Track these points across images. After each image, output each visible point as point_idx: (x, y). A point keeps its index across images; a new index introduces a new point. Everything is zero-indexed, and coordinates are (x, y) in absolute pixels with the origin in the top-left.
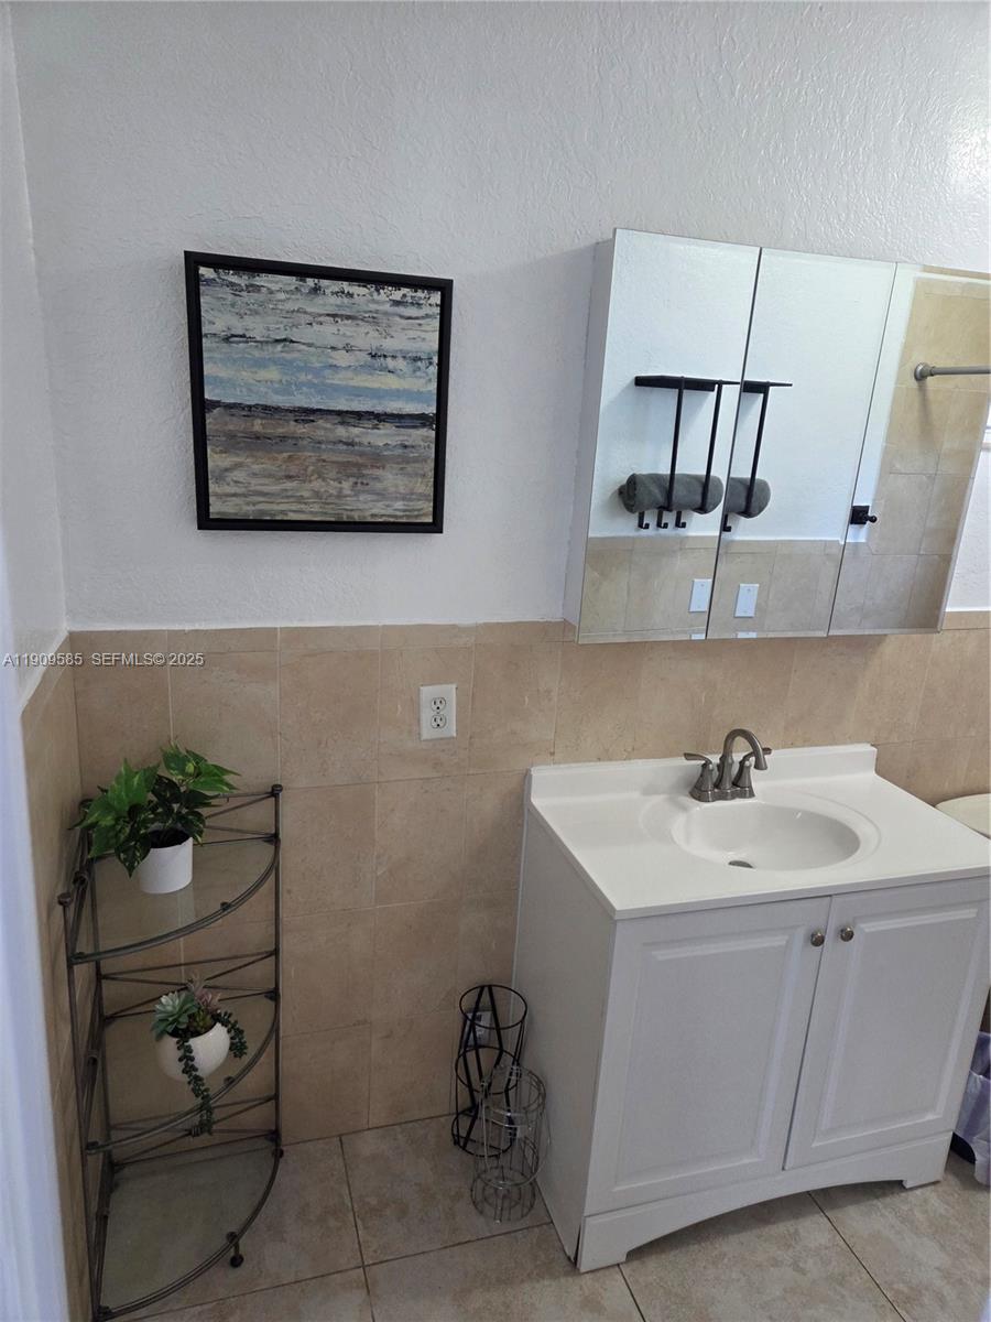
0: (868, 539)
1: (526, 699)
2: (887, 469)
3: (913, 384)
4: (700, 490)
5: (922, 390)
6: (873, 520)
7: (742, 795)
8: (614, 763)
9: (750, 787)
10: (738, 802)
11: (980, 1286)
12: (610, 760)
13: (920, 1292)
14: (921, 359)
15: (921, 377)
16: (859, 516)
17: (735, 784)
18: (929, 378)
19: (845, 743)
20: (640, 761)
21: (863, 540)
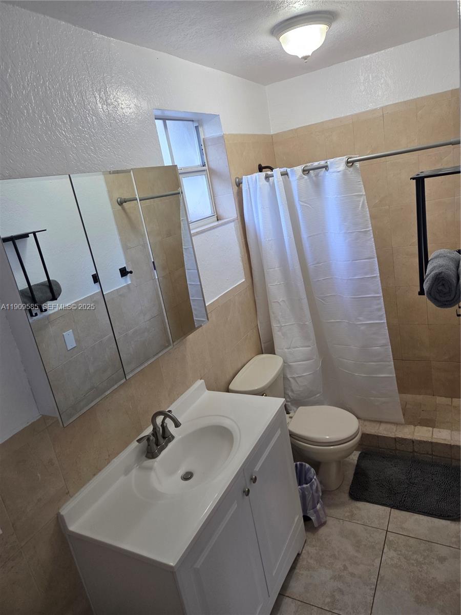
0: (131, 281)
1: (39, 475)
2: (126, 248)
3: (119, 207)
4: (48, 290)
5: (124, 209)
6: (131, 272)
7: (170, 441)
8: (102, 471)
9: (171, 434)
10: (170, 445)
11: (345, 572)
12: (100, 470)
13: (333, 595)
14: (117, 195)
15: (121, 203)
16: (124, 272)
17: (164, 438)
18: (124, 204)
19: (191, 385)
20: (115, 460)
21: (130, 282)
